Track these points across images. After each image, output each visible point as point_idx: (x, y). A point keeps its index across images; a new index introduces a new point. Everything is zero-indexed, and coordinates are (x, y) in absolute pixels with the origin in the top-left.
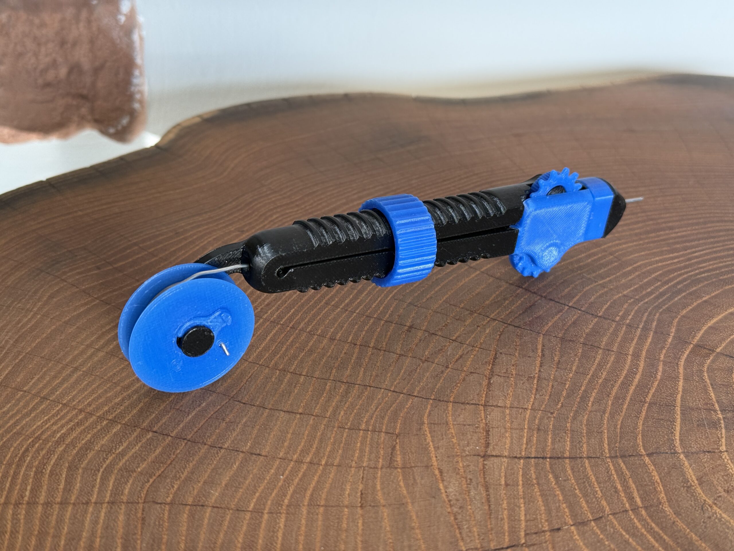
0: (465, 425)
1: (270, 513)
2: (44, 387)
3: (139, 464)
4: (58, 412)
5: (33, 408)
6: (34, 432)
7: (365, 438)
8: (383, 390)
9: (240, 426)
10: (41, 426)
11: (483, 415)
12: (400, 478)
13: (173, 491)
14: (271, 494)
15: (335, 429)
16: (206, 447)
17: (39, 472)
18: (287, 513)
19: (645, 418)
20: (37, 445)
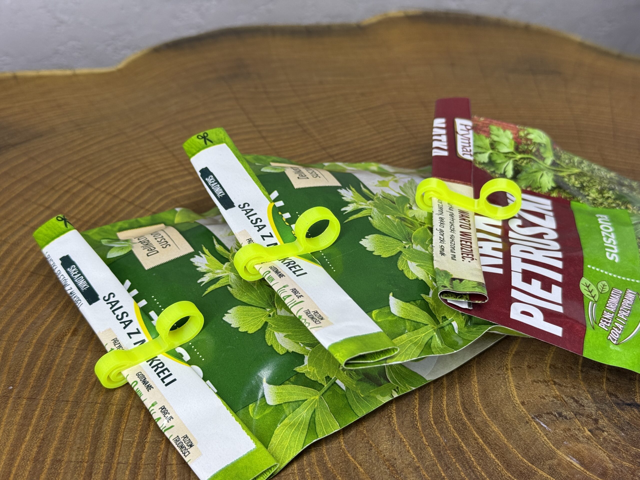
5: (157, 150)
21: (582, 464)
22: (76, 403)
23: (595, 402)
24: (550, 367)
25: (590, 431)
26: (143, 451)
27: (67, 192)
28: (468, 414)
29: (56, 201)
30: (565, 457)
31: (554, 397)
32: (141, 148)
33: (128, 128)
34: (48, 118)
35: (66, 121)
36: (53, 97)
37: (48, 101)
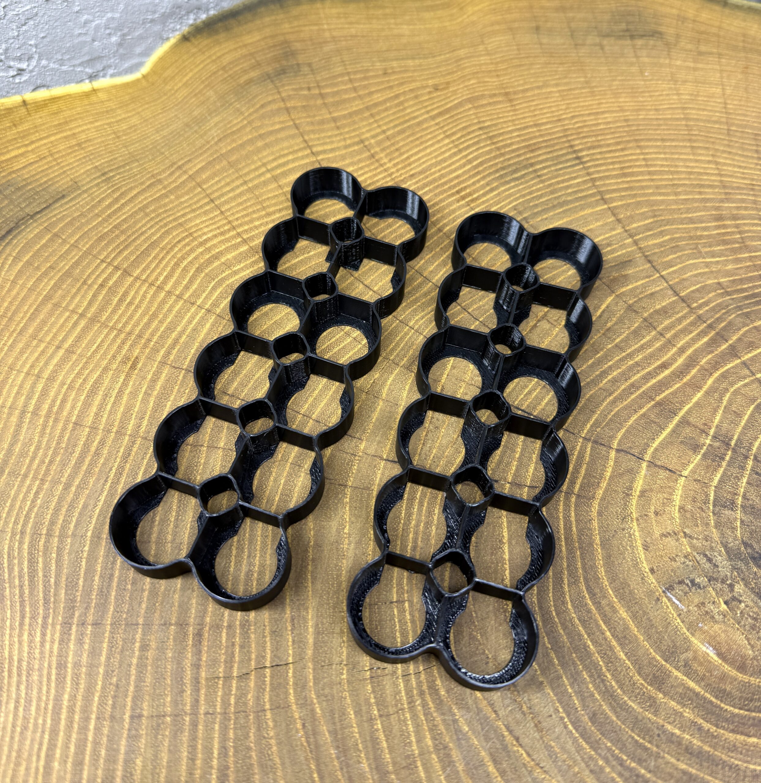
2: (216, 191)
4: (213, 218)
5: (201, 206)
6: (191, 228)
7: (407, 334)
10: (197, 225)
12: (410, 382)
17: (177, 265)
19: (642, 415)
20: (187, 240)
21: (719, 655)
22: (148, 625)
23: (730, 559)
24: (679, 511)
25: (726, 603)
26: (230, 694)
27: (102, 286)
28: (593, 595)
29: (90, 304)
30: (701, 646)
31: (685, 557)
32: (182, 203)
33: (164, 171)
34: (68, 165)
35: (89, 167)
36: (71, 129)
37: (65, 137)
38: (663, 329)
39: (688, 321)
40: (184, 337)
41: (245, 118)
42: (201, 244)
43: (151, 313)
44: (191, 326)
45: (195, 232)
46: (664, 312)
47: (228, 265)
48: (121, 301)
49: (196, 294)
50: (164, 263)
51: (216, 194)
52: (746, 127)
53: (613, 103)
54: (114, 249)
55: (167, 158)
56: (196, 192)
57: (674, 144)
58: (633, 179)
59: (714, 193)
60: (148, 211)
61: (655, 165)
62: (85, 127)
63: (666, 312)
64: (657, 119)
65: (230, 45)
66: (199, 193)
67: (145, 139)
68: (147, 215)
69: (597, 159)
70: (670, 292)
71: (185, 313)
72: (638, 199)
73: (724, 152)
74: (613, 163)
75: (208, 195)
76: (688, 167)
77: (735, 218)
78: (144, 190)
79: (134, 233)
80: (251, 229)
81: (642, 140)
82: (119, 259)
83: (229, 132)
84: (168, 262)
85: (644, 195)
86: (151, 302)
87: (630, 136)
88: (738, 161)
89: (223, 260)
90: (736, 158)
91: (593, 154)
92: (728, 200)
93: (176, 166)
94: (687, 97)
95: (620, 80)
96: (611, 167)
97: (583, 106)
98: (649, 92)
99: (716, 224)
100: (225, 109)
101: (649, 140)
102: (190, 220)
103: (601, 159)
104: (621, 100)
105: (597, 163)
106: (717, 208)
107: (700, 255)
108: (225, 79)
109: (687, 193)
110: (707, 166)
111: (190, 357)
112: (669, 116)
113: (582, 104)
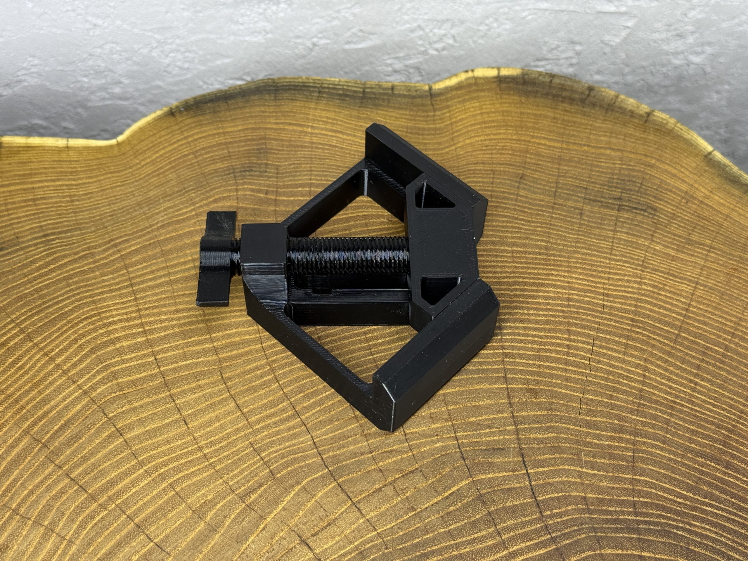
0: (322, 507)
1: (146, 471)
2: (139, 276)
3: (124, 376)
4: (126, 302)
5: (119, 288)
6: (101, 308)
7: (255, 463)
8: (309, 436)
9: (200, 394)
10: (109, 306)
11: (343, 509)
12: (238, 511)
13: (120, 410)
14: (161, 458)
15: (247, 442)
16: (168, 393)
18: (153, 480)
20: (94, 319)
32: (104, 281)
33: (100, 246)
34: (17, 218)
35: (35, 225)
36: (32, 183)
37: (24, 189)
38: (503, 528)
39: (533, 528)
40: (55, 412)
41: (194, 209)
42: (105, 326)
43: (35, 381)
44: (65, 403)
45: (104, 312)
46: (513, 511)
47: (120, 352)
48: (14, 363)
49: (80, 374)
50: (65, 336)
51: (138, 280)
52: (700, 337)
53: (564, 276)
54: (27, 312)
55: (108, 233)
56: (121, 273)
57: (608, 337)
58: (547, 364)
59: (626, 401)
60: (71, 281)
61: (576, 356)
62: (46, 184)
63: (514, 512)
64: (604, 305)
65: (210, 130)
66: (123, 275)
67: (95, 209)
68: (68, 285)
69: (519, 335)
70: (528, 493)
71: (64, 389)
72: (542, 387)
73: (660, 358)
74: (532, 342)
75: (130, 279)
76: (610, 365)
77: (636, 433)
78: (75, 261)
79: (50, 300)
80: (155, 322)
81: (576, 325)
82: (28, 322)
83: (175, 219)
84: (69, 336)
85: (550, 384)
86: (39, 371)
87: (565, 317)
88: (671, 372)
89: (117, 346)
90: (671, 368)
91: (517, 328)
92: (638, 412)
93: (112, 243)
94: (649, 288)
95: (583, 254)
96: (530, 346)
97: (531, 273)
98: (609, 273)
99: (613, 434)
100: (180, 196)
101: (584, 327)
102: (104, 300)
103: (523, 335)
104: (574, 276)
105: (517, 337)
106: (621, 418)
107: (579, 462)
108: (192, 164)
109: (596, 393)
110: (634, 369)
111: (51, 432)
112: (619, 306)
113: (529, 271)
